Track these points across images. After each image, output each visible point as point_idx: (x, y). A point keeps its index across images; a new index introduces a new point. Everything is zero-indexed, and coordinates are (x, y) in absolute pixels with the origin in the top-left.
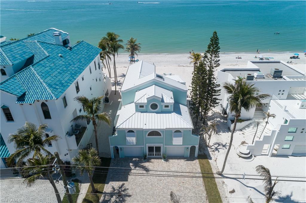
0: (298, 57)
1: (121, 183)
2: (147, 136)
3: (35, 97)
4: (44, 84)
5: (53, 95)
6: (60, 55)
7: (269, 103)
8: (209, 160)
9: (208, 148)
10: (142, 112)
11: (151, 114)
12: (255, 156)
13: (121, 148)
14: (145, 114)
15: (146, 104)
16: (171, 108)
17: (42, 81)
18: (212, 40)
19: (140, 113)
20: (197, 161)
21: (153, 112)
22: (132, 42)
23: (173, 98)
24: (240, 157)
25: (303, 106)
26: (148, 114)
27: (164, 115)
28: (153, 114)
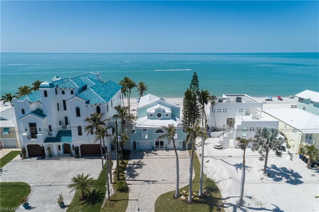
0: (271, 99)
1: (139, 160)
2: (155, 133)
3: (95, 102)
4: (99, 96)
5: (104, 101)
6: (101, 85)
7: (235, 118)
8: (195, 151)
9: (195, 145)
10: (151, 119)
11: (157, 120)
12: (225, 149)
13: (138, 142)
14: (153, 120)
15: (154, 114)
16: (170, 116)
17: (97, 95)
18: (194, 77)
19: (150, 120)
20: (188, 151)
21: (159, 119)
22: (141, 84)
23: (171, 110)
24: (215, 148)
25: (253, 117)
26: (155, 120)
27: (166, 120)
28: (159, 120)
